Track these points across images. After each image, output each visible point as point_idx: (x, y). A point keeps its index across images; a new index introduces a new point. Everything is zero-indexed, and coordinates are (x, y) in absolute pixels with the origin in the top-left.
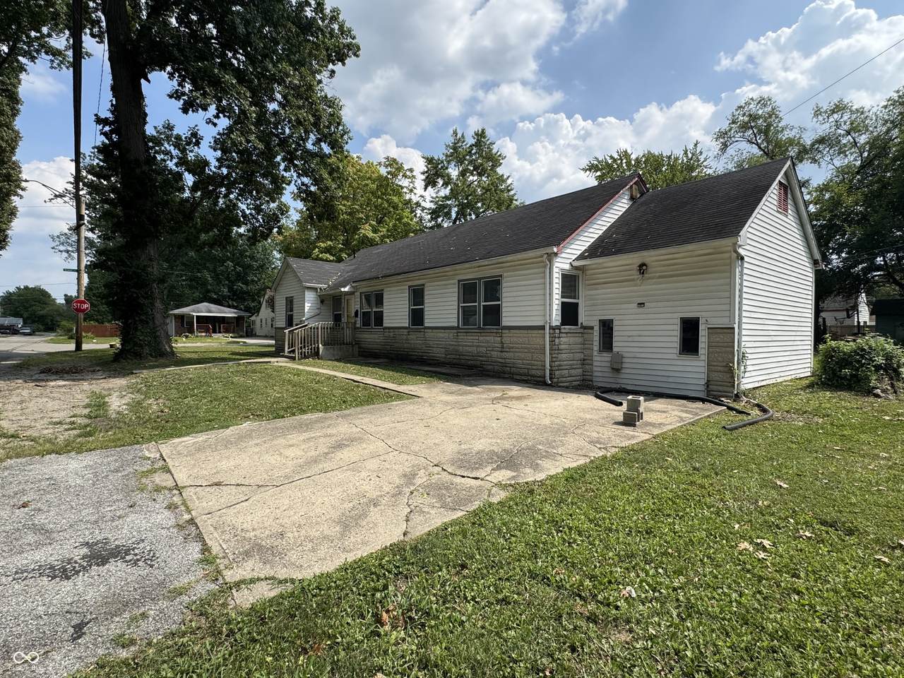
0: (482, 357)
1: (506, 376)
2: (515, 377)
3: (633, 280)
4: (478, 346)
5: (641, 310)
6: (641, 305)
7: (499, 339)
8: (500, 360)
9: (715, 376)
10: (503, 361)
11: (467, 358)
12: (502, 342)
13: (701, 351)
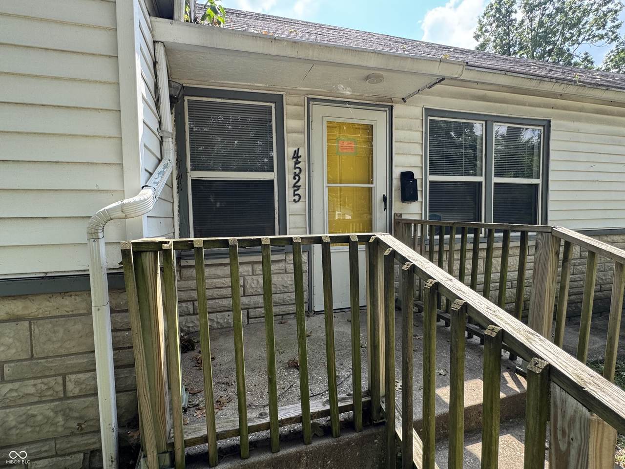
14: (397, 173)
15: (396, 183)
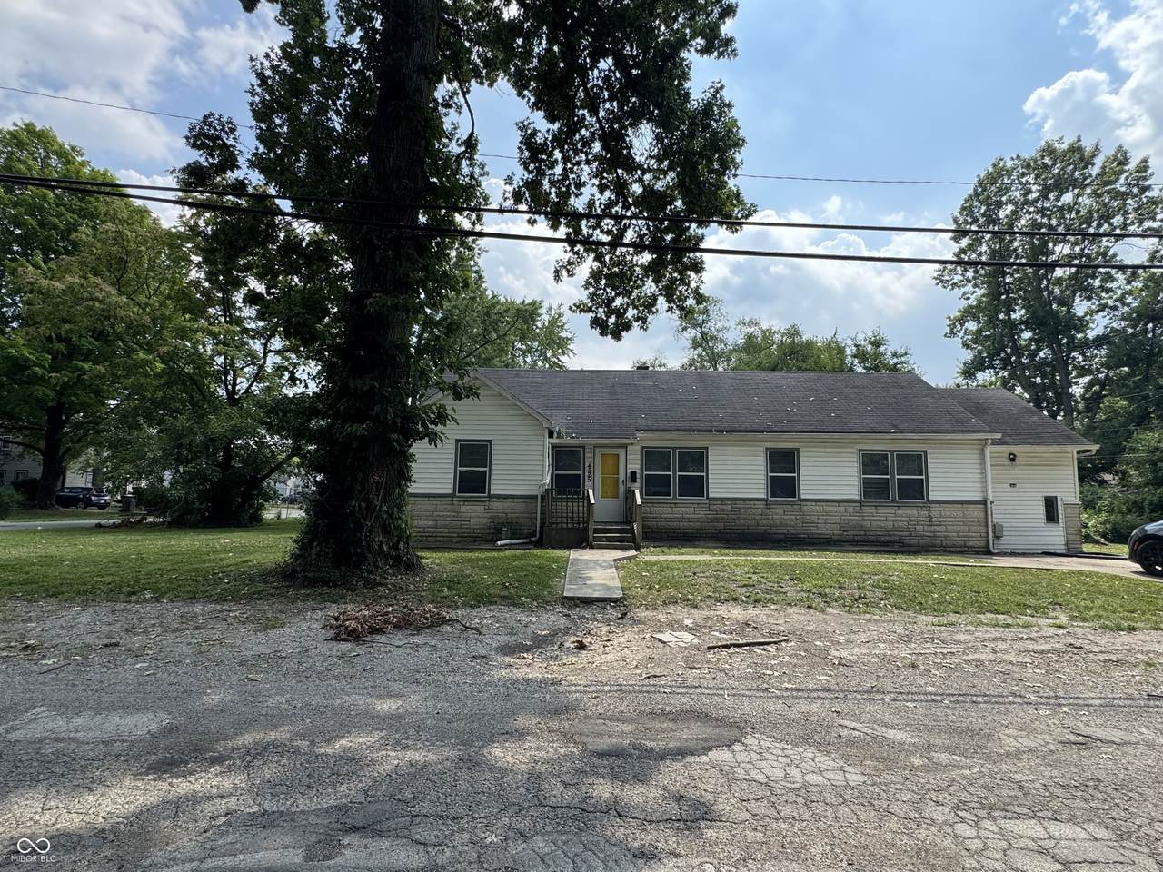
0: (902, 531)
1: (938, 549)
2: (948, 549)
3: (1004, 465)
4: (893, 521)
5: (1013, 489)
6: (1013, 485)
7: (926, 513)
8: (928, 534)
9: (1071, 537)
10: (932, 534)
11: (878, 533)
12: (930, 516)
13: (1061, 521)
14: (629, 471)
15: (629, 475)
